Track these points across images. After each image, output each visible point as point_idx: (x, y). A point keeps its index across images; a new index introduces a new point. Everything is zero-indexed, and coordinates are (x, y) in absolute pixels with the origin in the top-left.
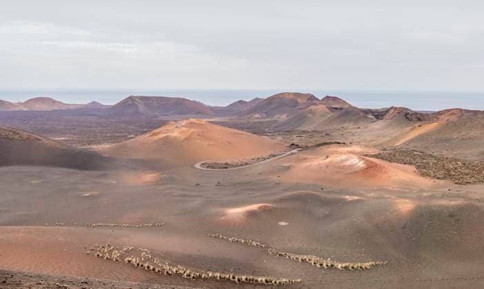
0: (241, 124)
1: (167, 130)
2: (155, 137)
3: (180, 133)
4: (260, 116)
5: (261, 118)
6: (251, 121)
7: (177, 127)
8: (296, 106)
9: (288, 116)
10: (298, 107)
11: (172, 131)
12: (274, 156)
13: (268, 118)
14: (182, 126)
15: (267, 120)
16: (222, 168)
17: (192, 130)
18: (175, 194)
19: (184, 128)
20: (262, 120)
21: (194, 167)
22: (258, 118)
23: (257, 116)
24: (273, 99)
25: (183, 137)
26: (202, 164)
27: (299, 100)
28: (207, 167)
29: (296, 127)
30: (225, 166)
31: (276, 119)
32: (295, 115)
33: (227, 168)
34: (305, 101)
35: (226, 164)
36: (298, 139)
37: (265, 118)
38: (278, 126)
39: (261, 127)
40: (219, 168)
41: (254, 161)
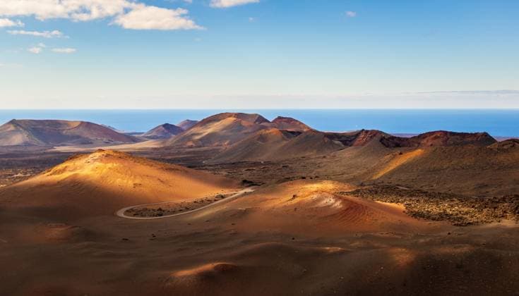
2: (57, 176)
3: (93, 169)
4: (194, 145)
5: (196, 147)
6: (183, 150)
7: (87, 162)
8: (240, 131)
9: (230, 143)
10: (244, 131)
11: (81, 167)
12: (223, 197)
13: (204, 146)
14: (95, 160)
15: (202, 149)
16: (154, 216)
17: (109, 165)
18: (97, 254)
19: (98, 164)
20: (198, 149)
21: (116, 216)
22: (191, 147)
23: (190, 143)
25: (97, 175)
26: (127, 211)
27: (244, 123)
28: (135, 215)
29: (243, 158)
30: (159, 212)
31: (215, 148)
32: (240, 142)
33: (161, 215)
34: (252, 124)
35: (160, 209)
36: (249, 173)
37: (200, 147)
38: (220, 157)
39: (197, 158)
40: (151, 216)
41: (196, 204)
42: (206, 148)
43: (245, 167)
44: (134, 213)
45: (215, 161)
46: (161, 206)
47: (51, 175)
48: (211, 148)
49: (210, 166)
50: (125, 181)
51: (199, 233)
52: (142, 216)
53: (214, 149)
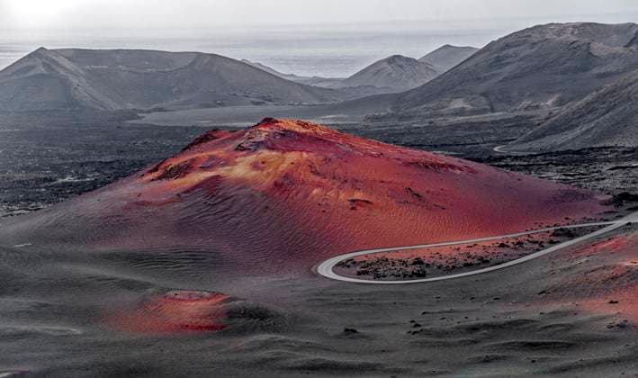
0: (410, 132)
1: (212, 157)
2: (175, 182)
3: (255, 166)
4: (468, 107)
5: (473, 112)
6: (439, 121)
7: (240, 148)
8: (585, 69)
9: (561, 102)
10: (595, 71)
11: (227, 162)
12: (570, 235)
13: (493, 110)
14: (259, 145)
15: (489, 117)
16: (405, 276)
17: (292, 157)
18: (291, 362)
19: (265, 153)
20: (475, 118)
21: (316, 275)
22: (461, 112)
23: (459, 104)
24: (508, 46)
25: (266, 179)
26: (341, 264)
27: (598, 48)
28: (359, 274)
29: (601, 137)
30: (417, 268)
31: (523, 113)
32: (588, 98)
33: (423, 275)
34: (620, 50)
35: (418, 262)
36: (620, 175)
37: (485, 111)
38: (537, 137)
39: (478, 140)
40: (397, 276)
41: (505, 251)
42: (498, 115)
43: (608, 161)
44: (358, 269)
45: (526, 146)
46: (420, 255)
47: (160, 178)
48: (511, 116)
49: (516, 158)
50: (331, 194)
51: (526, 321)
52: (377, 277)
53: (522, 118)
